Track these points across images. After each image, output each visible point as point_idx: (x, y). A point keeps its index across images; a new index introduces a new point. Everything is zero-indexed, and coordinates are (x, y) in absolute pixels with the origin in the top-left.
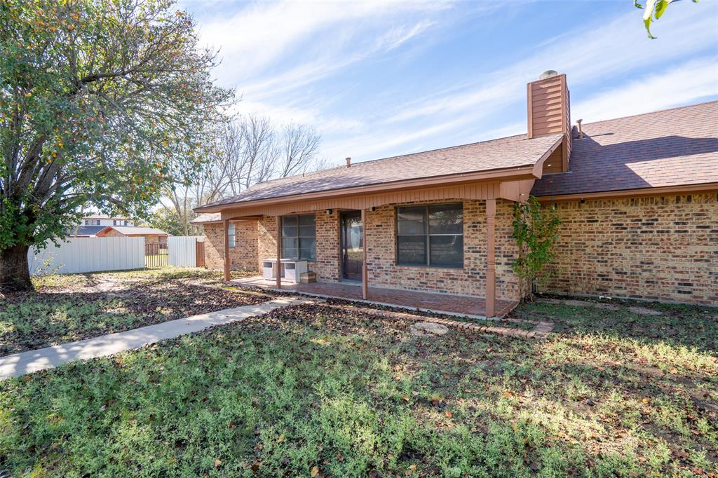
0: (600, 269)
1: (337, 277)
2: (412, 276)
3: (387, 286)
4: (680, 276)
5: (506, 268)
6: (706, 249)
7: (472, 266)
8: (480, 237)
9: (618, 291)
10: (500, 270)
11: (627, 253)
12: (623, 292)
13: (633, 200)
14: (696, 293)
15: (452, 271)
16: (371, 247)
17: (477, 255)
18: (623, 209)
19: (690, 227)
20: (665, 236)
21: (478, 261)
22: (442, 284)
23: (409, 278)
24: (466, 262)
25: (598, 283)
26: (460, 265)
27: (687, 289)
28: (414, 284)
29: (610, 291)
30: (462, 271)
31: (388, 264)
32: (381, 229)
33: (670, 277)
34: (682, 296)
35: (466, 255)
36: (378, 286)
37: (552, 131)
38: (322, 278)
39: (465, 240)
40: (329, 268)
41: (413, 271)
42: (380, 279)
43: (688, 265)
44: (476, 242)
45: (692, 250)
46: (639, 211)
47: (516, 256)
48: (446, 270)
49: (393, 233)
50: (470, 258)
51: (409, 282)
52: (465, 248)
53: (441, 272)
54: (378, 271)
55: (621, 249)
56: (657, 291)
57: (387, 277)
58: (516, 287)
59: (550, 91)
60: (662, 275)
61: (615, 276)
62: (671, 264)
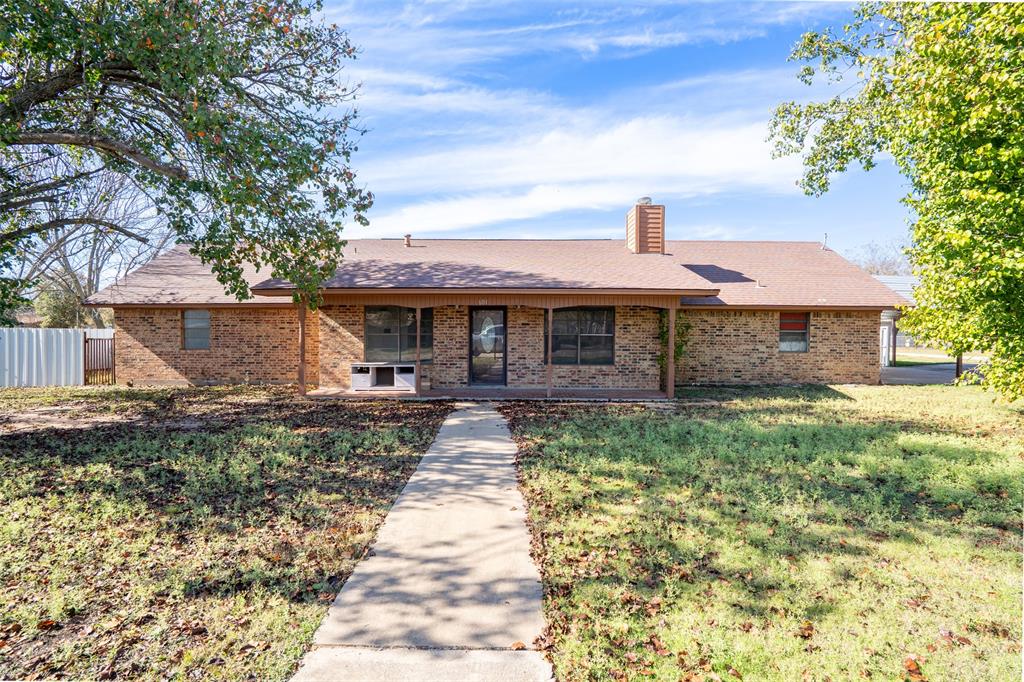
0: (692, 363)
1: (466, 380)
2: (562, 374)
3: (533, 387)
4: (735, 366)
5: (651, 363)
6: (748, 347)
7: (623, 362)
8: (630, 337)
9: (702, 379)
10: (645, 365)
11: (707, 350)
12: (705, 379)
13: (712, 312)
14: (743, 377)
15: (604, 368)
16: (515, 346)
17: (627, 353)
18: (706, 318)
19: (741, 333)
20: (728, 339)
21: (627, 359)
22: (594, 381)
23: (560, 376)
24: (617, 359)
25: (690, 374)
26: (610, 361)
27: (739, 374)
28: (564, 382)
29: (698, 379)
30: (613, 367)
31: (535, 364)
32: (527, 328)
33: (731, 366)
34: (736, 379)
35: (617, 353)
36: (523, 387)
37: (651, 250)
38: (441, 383)
39: (617, 340)
40: (454, 371)
41: (565, 369)
42: (525, 380)
43: (739, 358)
44: (626, 341)
45: (743, 348)
46: (714, 320)
47: (658, 353)
48: (598, 367)
49: (542, 333)
50: (620, 356)
51: (559, 380)
52: (616, 347)
53: (594, 369)
54: (523, 371)
55: (704, 348)
56: (724, 378)
57: (534, 377)
58: (658, 378)
59: (651, 216)
60: (726, 366)
61: (700, 368)
62: (732, 358)
